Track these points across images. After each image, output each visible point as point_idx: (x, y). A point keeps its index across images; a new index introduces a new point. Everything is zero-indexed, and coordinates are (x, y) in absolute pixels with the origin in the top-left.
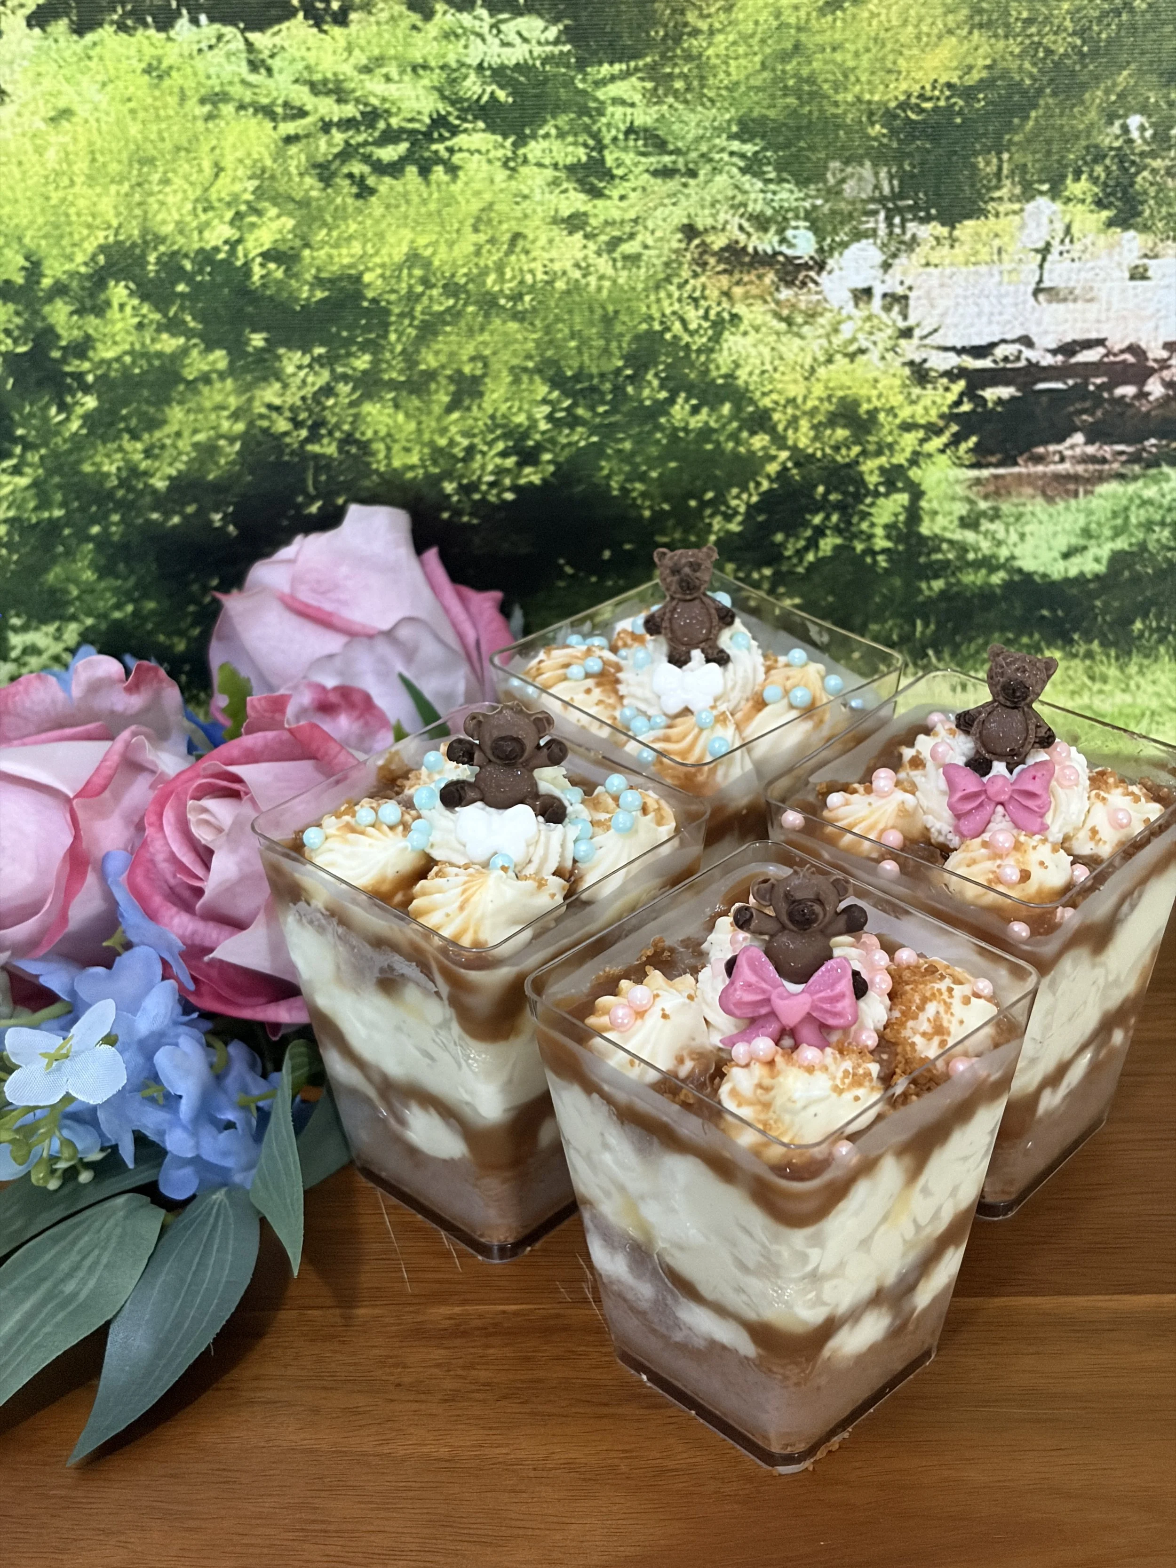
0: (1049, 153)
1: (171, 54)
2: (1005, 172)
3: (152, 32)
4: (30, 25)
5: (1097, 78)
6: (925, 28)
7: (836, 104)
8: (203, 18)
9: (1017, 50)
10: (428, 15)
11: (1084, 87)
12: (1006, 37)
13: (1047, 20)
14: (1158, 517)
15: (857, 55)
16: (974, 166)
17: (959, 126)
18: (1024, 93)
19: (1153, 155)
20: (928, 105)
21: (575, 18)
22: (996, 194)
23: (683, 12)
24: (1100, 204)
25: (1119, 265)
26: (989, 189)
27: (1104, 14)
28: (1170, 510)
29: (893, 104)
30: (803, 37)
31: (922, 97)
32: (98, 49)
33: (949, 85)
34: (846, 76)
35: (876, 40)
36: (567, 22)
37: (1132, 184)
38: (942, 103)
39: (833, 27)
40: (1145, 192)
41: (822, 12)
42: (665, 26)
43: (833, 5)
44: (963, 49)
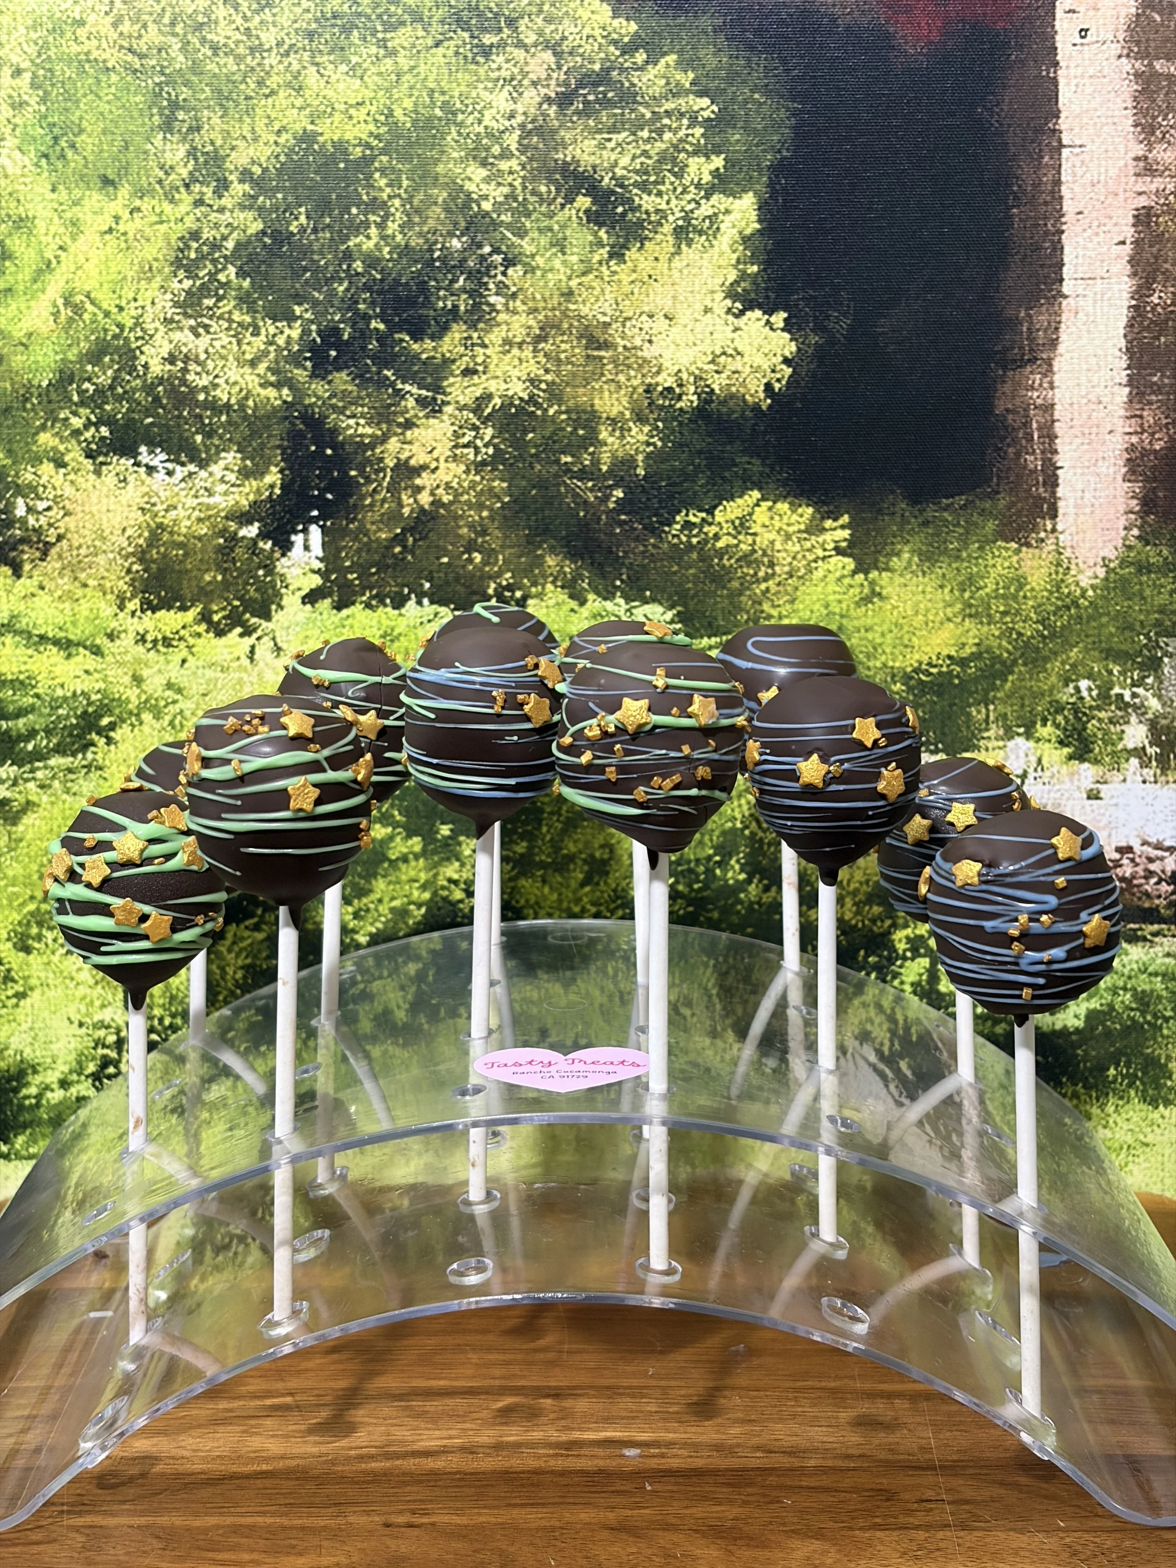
0: (1023, 706)
1: (401, 626)
2: (992, 718)
3: (389, 609)
4: (304, 603)
5: (1056, 654)
6: (931, 617)
7: (869, 668)
8: (426, 601)
9: (997, 633)
10: (583, 603)
11: (1046, 659)
12: (989, 624)
13: (1018, 612)
14: (1121, 984)
15: (883, 635)
16: (969, 714)
17: (956, 686)
18: (1003, 663)
19: (1099, 708)
20: (934, 670)
21: (685, 605)
22: (986, 735)
23: (760, 604)
24: (1062, 743)
25: (1079, 788)
26: (980, 731)
27: (1059, 608)
28: (1130, 978)
29: (909, 669)
30: (845, 621)
31: (930, 664)
32: (350, 621)
33: (950, 657)
34: (875, 648)
35: (896, 625)
36: (679, 608)
37: (1085, 729)
38: (944, 669)
39: (865, 615)
40: (1095, 735)
41: (858, 604)
42: (748, 612)
43: (866, 600)
44: (958, 632)
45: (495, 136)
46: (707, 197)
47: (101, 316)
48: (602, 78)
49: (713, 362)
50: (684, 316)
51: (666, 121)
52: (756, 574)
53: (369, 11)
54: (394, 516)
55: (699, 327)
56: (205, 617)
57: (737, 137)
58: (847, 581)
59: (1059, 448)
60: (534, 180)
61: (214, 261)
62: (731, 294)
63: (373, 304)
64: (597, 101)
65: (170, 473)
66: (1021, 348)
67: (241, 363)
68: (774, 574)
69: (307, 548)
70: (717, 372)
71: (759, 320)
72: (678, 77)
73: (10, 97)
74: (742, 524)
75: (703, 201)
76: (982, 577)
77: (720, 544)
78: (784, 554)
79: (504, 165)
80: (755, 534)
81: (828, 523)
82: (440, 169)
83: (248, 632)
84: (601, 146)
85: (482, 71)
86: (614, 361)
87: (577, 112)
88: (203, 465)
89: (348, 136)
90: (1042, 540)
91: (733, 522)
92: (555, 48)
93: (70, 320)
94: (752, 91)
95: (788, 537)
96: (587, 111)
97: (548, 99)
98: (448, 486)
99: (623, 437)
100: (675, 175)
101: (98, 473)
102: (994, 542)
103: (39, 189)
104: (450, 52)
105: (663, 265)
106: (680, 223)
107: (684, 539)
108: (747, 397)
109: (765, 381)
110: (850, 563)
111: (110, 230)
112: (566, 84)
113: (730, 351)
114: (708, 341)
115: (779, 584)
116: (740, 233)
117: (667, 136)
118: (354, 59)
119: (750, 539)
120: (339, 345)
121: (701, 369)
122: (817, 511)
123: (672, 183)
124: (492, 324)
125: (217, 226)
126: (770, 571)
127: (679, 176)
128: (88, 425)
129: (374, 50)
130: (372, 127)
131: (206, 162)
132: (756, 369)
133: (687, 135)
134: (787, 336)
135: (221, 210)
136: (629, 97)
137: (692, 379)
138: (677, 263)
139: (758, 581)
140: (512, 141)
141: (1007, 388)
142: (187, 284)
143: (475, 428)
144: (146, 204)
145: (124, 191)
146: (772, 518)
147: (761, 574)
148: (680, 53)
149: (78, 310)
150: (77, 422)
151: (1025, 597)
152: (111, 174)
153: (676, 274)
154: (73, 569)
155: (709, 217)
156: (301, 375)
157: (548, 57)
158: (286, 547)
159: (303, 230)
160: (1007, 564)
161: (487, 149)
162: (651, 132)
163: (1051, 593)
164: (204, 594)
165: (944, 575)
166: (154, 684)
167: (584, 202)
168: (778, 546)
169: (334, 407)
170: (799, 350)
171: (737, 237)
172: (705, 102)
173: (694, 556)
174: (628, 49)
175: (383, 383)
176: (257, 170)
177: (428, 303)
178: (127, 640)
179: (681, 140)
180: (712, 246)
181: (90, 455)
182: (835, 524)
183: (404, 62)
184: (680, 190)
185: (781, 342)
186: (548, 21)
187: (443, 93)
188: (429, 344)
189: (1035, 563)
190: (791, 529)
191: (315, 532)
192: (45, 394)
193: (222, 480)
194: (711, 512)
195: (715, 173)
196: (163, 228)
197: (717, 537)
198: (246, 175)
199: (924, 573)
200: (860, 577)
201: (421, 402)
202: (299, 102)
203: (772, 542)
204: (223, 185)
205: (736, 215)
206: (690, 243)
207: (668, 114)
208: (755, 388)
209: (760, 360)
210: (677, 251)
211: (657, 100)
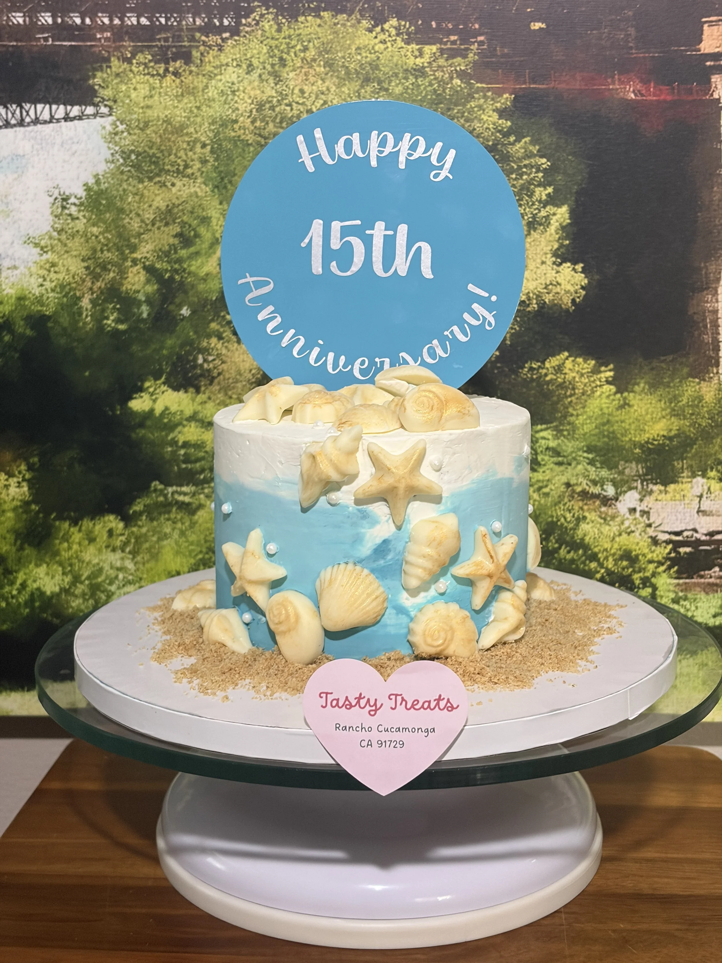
0: (701, 461)
2: (685, 467)
5: (718, 435)
6: (654, 416)
7: (622, 441)
9: (688, 424)
11: (713, 438)
12: (684, 419)
13: (699, 414)
16: (674, 465)
17: (667, 450)
18: (691, 439)
20: (656, 443)
22: (682, 475)
23: (568, 408)
24: (720, 480)
26: (679, 473)
29: (643, 442)
30: (610, 418)
31: (653, 439)
33: (664, 436)
34: (626, 432)
35: (636, 419)
38: (661, 442)
39: (621, 414)
41: (617, 409)
42: (561, 413)
43: (621, 407)
44: (669, 423)
46: (544, 207)
49: (545, 288)
50: (531, 266)
51: (524, 170)
52: (565, 393)
55: (539, 271)
57: (560, 178)
58: (612, 397)
59: (721, 332)
62: (555, 254)
66: (702, 282)
68: (575, 394)
70: (548, 293)
71: (569, 267)
72: (531, 148)
73: (200, 158)
74: (559, 369)
75: (542, 209)
76: (681, 396)
77: (548, 378)
78: (580, 384)
80: (565, 374)
81: (603, 368)
90: (711, 378)
91: (554, 368)
94: (568, 155)
95: (582, 375)
100: (528, 196)
102: (688, 378)
103: (213, 204)
106: (530, 220)
107: (529, 375)
108: (563, 306)
109: (571, 298)
110: (613, 388)
113: (555, 283)
114: (543, 278)
115: (577, 399)
116: (560, 224)
117: (525, 177)
119: (563, 376)
121: (539, 292)
122: (597, 362)
123: (527, 200)
126: (573, 392)
127: (530, 196)
132: (567, 292)
133: (534, 177)
134: (583, 275)
136: (506, 158)
137: (535, 297)
138: (529, 239)
139: (567, 397)
141: (695, 302)
146: (574, 366)
147: (568, 393)
148: (532, 136)
151: (702, 406)
153: (528, 245)
154: (225, 389)
155: (544, 217)
160: (693, 389)
162: (517, 175)
163: (716, 404)
165: (661, 395)
168: (577, 379)
170: (589, 282)
171: (559, 227)
172: (544, 160)
173: (534, 384)
174: (506, 135)
179: (531, 179)
180: (546, 231)
182: (606, 369)
184: (530, 203)
185: (580, 278)
186: (467, 120)
189: (708, 389)
190: (584, 371)
194: (543, 362)
195: (548, 195)
197: (546, 375)
199: (651, 394)
200: (618, 396)
203: (574, 378)
205: (558, 216)
206: (535, 229)
207: (525, 166)
208: (567, 301)
209: (569, 287)
210: (529, 234)
211: (520, 159)
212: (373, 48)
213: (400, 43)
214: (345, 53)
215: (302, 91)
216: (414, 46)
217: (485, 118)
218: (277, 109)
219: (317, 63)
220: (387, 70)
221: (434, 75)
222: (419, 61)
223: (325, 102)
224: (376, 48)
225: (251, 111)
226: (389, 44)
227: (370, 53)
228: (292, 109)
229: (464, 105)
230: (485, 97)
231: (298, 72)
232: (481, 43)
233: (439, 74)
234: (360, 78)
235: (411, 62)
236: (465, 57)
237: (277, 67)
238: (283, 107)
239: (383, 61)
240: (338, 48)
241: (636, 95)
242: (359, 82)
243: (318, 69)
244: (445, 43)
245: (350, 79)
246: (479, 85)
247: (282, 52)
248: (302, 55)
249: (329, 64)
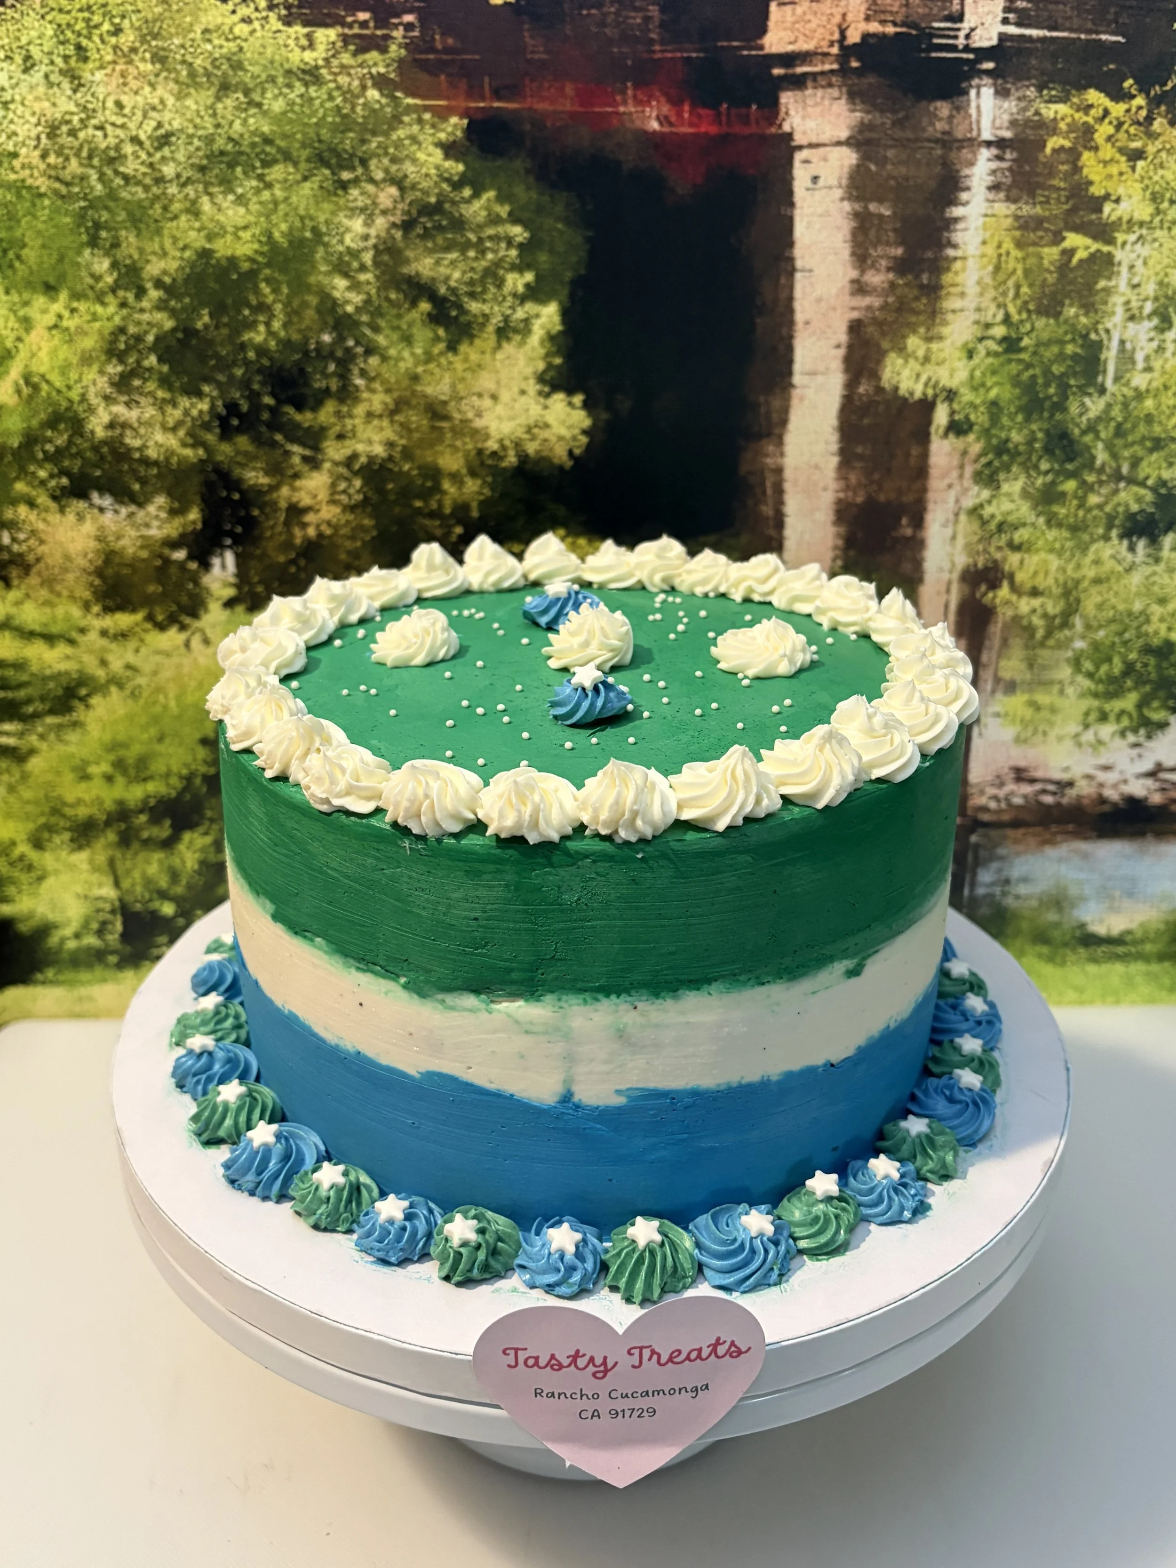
4: (224, 608)
45: (354, 254)
46: (521, 304)
47: (54, 394)
48: (437, 209)
49: (528, 432)
50: (505, 396)
51: (488, 244)
53: (248, 150)
54: (288, 545)
55: (516, 406)
56: (150, 618)
57: (545, 257)
60: (386, 289)
61: (139, 351)
62: (541, 379)
63: (263, 383)
64: (434, 227)
65: (116, 512)
67: (165, 428)
69: (224, 566)
70: (532, 440)
71: (562, 400)
72: (497, 209)
75: (518, 308)
79: (363, 277)
82: (312, 280)
83: (183, 628)
84: (438, 262)
85: (342, 202)
86: (453, 429)
87: (419, 236)
88: (141, 505)
89: (238, 253)
92: (399, 182)
93: (31, 397)
94: (556, 222)
96: (427, 235)
97: (394, 225)
98: (329, 523)
99: (460, 488)
100: (495, 286)
101: (62, 510)
104: (316, 186)
105: (488, 357)
106: (501, 324)
108: (555, 459)
109: (567, 447)
111: (55, 326)
112: (408, 213)
113: (541, 424)
114: (524, 416)
116: (547, 332)
117: (490, 256)
118: (240, 191)
120: (240, 416)
121: (519, 438)
123: (494, 293)
124: (357, 400)
125: (138, 323)
127: (499, 287)
128: (52, 476)
129: (254, 183)
130: (256, 246)
131: (127, 273)
132: (561, 438)
133: (505, 256)
134: (584, 413)
135: (142, 310)
136: (459, 224)
137: (512, 445)
138: (499, 356)
140: (368, 258)
142: (120, 369)
143: (347, 479)
144: (82, 306)
145: (63, 296)
148: (499, 190)
149: (36, 388)
150: (42, 474)
152: (52, 280)
153: (498, 365)
154: (49, 582)
155: (522, 320)
156: (210, 438)
157: (393, 191)
158: (206, 566)
159: (206, 327)
161: (348, 264)
162: (476, 252)
164: (147, 601)
166: (116, 665)
167: (425, 306)
169: (239, 463)
171: (545, 337)
172: (519, 229)
174: (457, 186)
175: (274, 444)
176: (167, 280)
177: (307, 384)
178: (93, 636)
179: (500, 259)
180: (525, 343)
181: (55, 498)
183: (279, 193)
184: (500, 298)
185: (580, 418)
186: (394, 160)
187: (312, 218)
188: (309, 415)
191: (230, 558)
192: (17, 453)
193: (157, 517)
194: (529, 543)
195: (527, 286)
196: (97, 325)
198: (158, 284)
201: (305, 459)
202: (197, 225)
204: (141, 292)
205: (543, 320)
206: (508, 339)
207: (490, 238)
208: (560, 454)
209: (564, 432)
210: (499, 346)
211: (480, 227)
212: (231, 30)
213: (275, 23)
214: (184, 37)
215: (119, 105)
216: (299, 30)
217: (421, 156)
218: (82, 135)
219: (140, 55)
220: (256, 70)
221: (335, 81)
222: (308, 56)
223: (160, 125)
224: (237, 31)
225: (38, 138)
226: (256, 25)
227: (227, 40)
228: (106, 136)
229: (386, 134)
230: (420, 121)
231: (108, 70)
232: (409, 27)
233: (343, 80)
234: (212, 84)
235: (297, 57)
236: (384, 50)
237: (73, 62)
238: (90, 131)
239: (249, 55)
240: (173, 30)
241: (661, 124)
242: (212, 91)
243: (142, 66)
244: (350, 26)
245: (197, 86)
246: (410, 101)
247: (79, 34)
248: (113, 40)
249: (160, 58)
